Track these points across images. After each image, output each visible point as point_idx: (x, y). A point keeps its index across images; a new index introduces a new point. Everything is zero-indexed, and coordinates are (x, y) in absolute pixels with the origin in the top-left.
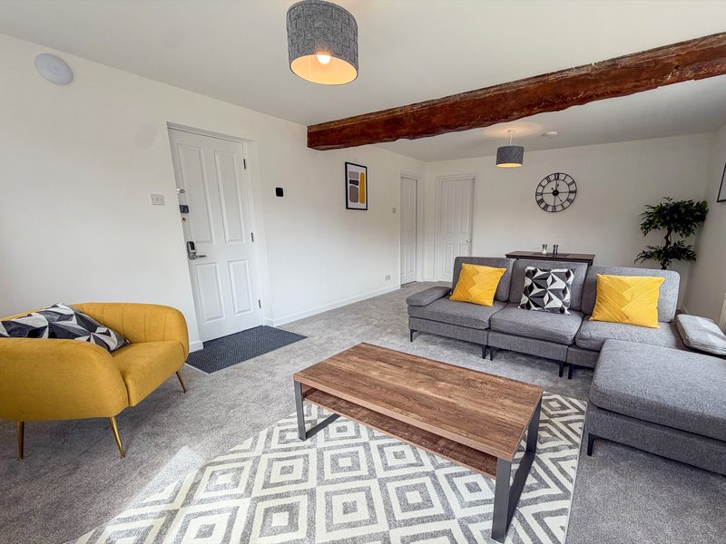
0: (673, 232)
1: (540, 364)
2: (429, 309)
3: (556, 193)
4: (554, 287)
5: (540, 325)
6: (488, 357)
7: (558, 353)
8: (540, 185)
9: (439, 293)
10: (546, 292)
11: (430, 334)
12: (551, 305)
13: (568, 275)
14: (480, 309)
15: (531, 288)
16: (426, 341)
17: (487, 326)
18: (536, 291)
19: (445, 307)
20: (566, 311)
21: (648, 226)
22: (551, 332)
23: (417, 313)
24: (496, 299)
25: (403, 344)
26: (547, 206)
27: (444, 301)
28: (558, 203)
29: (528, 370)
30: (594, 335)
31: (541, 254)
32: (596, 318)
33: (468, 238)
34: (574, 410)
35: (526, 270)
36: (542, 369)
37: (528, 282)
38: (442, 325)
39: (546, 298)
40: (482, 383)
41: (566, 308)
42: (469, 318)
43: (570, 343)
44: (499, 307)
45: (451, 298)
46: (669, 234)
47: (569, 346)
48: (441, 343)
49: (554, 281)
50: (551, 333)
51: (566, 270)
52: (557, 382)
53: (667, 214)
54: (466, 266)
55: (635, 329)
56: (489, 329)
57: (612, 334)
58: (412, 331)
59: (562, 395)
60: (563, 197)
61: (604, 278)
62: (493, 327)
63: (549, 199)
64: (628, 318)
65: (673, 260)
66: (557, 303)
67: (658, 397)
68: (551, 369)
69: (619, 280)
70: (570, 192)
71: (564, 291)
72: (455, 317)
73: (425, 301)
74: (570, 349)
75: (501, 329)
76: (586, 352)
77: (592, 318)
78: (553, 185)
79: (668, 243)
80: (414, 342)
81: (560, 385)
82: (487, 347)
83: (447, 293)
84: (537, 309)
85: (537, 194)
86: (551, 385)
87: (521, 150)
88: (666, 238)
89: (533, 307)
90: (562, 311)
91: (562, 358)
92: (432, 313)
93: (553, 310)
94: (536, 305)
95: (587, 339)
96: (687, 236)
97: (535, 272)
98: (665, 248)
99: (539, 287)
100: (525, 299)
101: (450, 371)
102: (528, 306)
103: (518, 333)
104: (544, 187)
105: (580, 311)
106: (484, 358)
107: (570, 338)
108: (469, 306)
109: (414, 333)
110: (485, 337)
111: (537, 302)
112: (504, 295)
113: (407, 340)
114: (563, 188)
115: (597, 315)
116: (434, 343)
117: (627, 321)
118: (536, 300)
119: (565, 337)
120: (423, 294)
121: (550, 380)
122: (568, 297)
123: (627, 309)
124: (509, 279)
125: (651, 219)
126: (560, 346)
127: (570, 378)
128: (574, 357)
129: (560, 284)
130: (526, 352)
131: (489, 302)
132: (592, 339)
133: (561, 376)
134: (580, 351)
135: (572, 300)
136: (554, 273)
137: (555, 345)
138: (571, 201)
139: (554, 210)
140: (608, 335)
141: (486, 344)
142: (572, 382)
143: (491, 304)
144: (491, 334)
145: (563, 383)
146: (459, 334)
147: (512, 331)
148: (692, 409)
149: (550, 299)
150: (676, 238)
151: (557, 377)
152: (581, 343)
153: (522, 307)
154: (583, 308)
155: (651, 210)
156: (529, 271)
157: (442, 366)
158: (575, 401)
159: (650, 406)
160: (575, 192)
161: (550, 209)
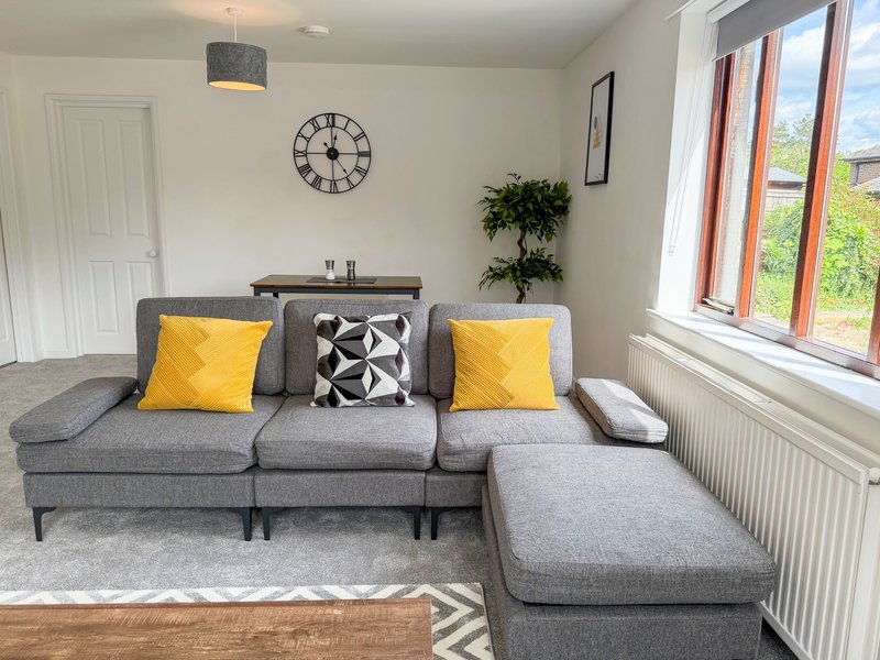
0: (528, 233)
1: (371, 520)
2: (87, 442)
3: (333, 154)
4: (378, 352)
5: (368, 438)
6: (258, 532)
7: (408, 490)
8: (299, 134)
9: (105, 397)
10: (364, 365)
11: (92, 507)
12: (378, 391)
13: (400, 325)
14: (224, 421)
15: (333, 360)
16: (83, 528)
17: (250, 462)
18: (345, 365)
19: (131, 432)
20: (409, 401)
21: (494, 223)
22: (393, 451)
23: (49, 459)
24: (257, 392)
25: (12, 554)
26: (319, 179)
27: (123, 417)
28: (339, 174)
29: (352, 540)
30: (470, 440)
31: (324, 279)
32: (461, 406)
33: (149, 246)
34: (464, 610)
35: (316, 321)
36: (378, 530)
37: (325, 347)
38: (128, 481)
39: (367, 379)
40: (294, 635)
41: (406, 393)
42: (202, 452)
43: (428, 464)
44: (268, 410)
45: (142, 404)
46: (523, 237)
47: (427, 471)
48: (128, 524)
49: (376, 341)
50: (393, 453)
51: (394, 317)
52: (413, 555)
53: (517, 203)
54: (172, 323)
55: (528, 417)
56: (255, 467)
57: (496, 433)
58: (38, 512)
59: (433, 582)
60: (347, 162)
61: (463, 327)
62: (265, 461)
63: (321, 165)
64: (512, 398)
65: (534, 281)
66: (388, 386)
67: (620, 555)
68: (394, 526)
69: (489, 329)
70: (360, 154)
71: (398, 359)
72: (162, 454)
73: (70, 424)
74: (431, 478)
75: (284, 462)
76: (459, 477)
77: (454, 406)
78: (325, 136)
79: (524, 251)
80: (49, 538)
81: (422, 559)
82: (256, 510)
83: (130, 394)
84: (350, 403)
85: (296, 153)
86: (405, 563)
87: (260, 54)
88: (520, 243)
89: (343, 401)
90: (400, 400)
91: (415, 498)
92: (97, 454)
93: (383, 402)
94: (349, 396)
95: (459, 453)
96: (549, 239)
97: (335, 325)
98: (520, 260)
99: (350, 356)
100: (323, 386)
101: (200, 626)
102: (332, 400)
103: (324, 464)
104: (308, 140)
105: (428, 393)
106: (248, 537)
107: (428, 455)
108: (195, 419)
109: (45, 517)
110: (248, 489)
111: (349, 388)
112: (274, 380)
113: (25, 537)
114: (344, 144)
115: (461, 399)
116: (111, 529)
117: (511, 404)
118: (347, 385)
119: (419, 456)
120: (58, 404)
121: (402, 552)
122: (406, 372)
123: (510, 382)
124: (280, 346)
125: (495, 210)
126: (411, 476)
127: (434, 537)
128: (440, 492)
129: (389, 347)
130: (345, 502)
131: (243, 400)
132: (467, 450)
133: (417, 537)
134: (450, 478)
135: (412, 375)
136: (374, 324)
137: (402, 476)
138: (364, 173)
139: (334, 190)
140: (494, 439)
141: (249, 504)
142: (440, 543)
143: (249, 407)
144: (261, 479)
145: (427, 552)
146: (176, 493)
147: (311, 462)
148: (671, 562)
149: (375, 379)
150: (533, 243)
151: (411, 540)
152: (448, 462)
153: (320, 403)
154: (433, 388)
155: (493, 196)
156: (323, 323)
157: (173, 616)
158: (459, 588)
159: (612, 577)
160: (368, 154)
161: (325, 186)
